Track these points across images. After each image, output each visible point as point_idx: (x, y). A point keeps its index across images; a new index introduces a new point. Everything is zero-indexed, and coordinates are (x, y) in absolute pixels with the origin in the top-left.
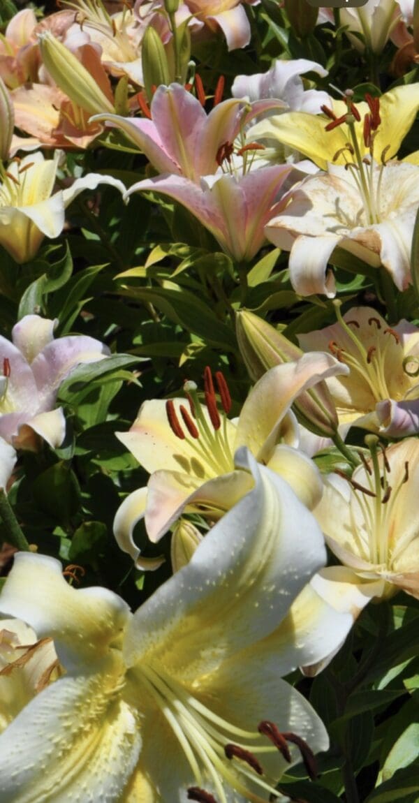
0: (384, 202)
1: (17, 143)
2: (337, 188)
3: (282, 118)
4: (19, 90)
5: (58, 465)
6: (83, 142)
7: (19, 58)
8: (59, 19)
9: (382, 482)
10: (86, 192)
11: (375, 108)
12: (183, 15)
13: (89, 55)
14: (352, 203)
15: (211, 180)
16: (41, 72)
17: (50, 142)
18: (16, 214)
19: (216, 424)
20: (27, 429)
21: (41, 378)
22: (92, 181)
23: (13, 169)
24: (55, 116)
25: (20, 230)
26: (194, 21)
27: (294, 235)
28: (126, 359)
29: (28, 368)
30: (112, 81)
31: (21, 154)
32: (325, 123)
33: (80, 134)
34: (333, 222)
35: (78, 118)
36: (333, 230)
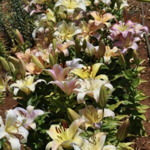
0: (94, 86)
1: (27, 73)
2: (86, 83)
3: (75, 69)
4: (27, 64)
5: (35, 133)
6: (39, 73)
7: (27, 58)
8: (35, 51)
9: (94, 141)
10: (39, 83)
11: (91, 68)
12: (57, 50)
13: (40, 58)
14: (89, 86)
15: (63, 82)
16: (31, 60)
17: (33, 73)
18: (26, 87)
19: (65, 131)
20: (29, 126)
21: (31, 117)
22: (40, 81)
23: (26, 78)
24: (34, 68)
25: (27, 90)
26: (59, 52)
27: (78, 92)
28: (47, 113)
29: (29, 115)
30: (44, 62)
31: (27, 75)
32: (83, 70)
33: (38, 72)
34: (85, 90)
35: (38, 69)
36: (85, 91)
